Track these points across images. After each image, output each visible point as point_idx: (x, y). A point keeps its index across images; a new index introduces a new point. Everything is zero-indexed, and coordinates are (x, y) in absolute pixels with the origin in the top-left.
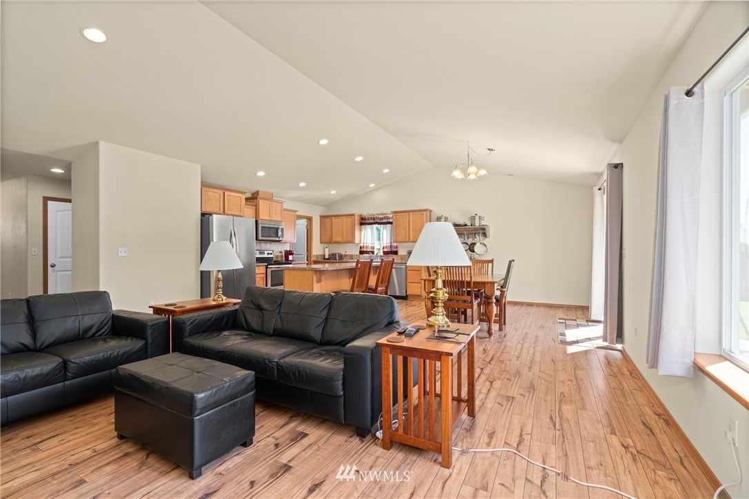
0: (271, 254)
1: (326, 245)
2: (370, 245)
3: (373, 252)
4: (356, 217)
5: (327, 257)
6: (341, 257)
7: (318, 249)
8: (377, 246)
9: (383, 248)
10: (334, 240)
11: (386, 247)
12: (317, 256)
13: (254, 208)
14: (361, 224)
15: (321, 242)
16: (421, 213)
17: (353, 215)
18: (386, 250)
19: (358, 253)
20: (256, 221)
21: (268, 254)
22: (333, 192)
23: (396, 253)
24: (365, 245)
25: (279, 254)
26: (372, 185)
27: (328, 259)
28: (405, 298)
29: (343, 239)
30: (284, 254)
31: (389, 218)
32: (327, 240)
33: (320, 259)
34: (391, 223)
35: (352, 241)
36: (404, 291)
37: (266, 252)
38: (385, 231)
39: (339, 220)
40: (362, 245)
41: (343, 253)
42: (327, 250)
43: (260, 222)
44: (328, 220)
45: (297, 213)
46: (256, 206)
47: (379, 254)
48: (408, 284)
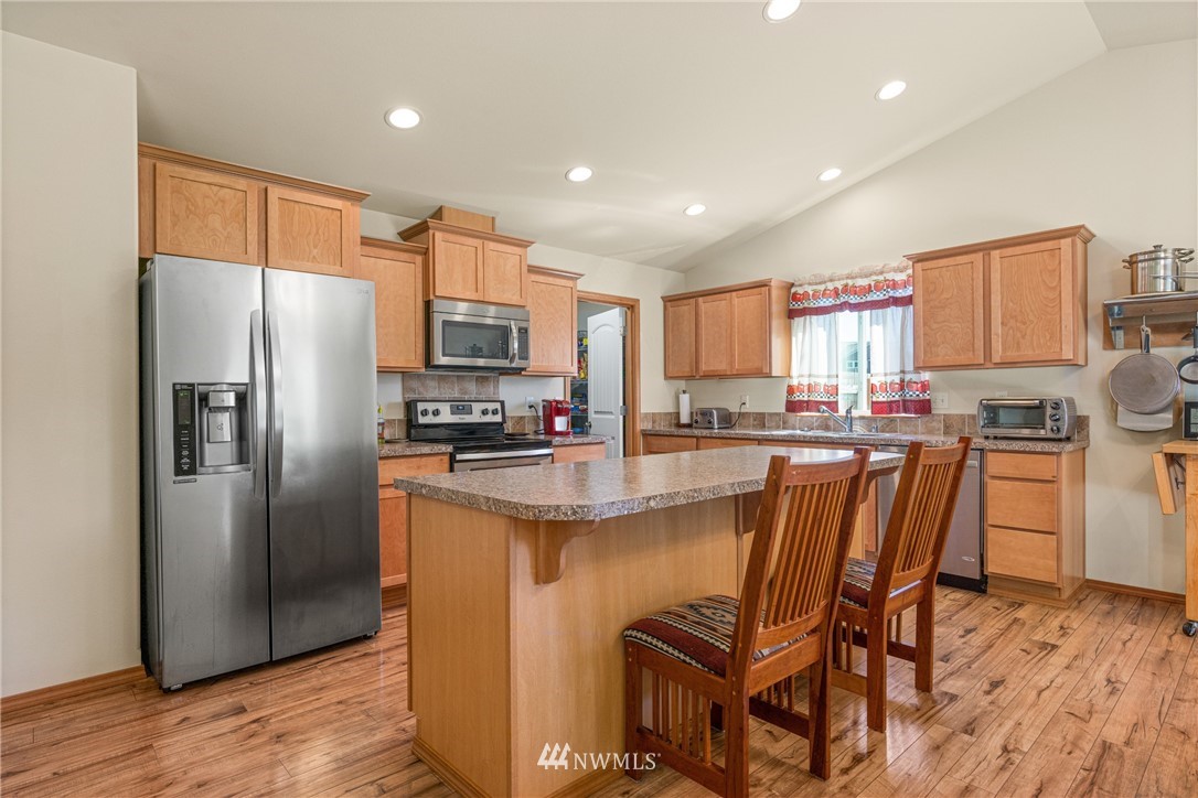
0: (495, 412)
1: (682, 384)
2: (823, 381)
3: (833, 406)
4: (775, 293)
5: (685, 419)
6: (727, 419)
7: (656, 396)
8: (846, 388)
9: (872, 389)
10: (704, 367)
11: (884, 388)
12: (654, 417)
13: (419, 259)
14: (791, 314)
15: (667, 377)
16: (1049, 245)
17: (764, 284)
18: (881, 397)
19: (782, 409)
20: (428, 305)
21: (485, 412)
22: (696, 210)
23: (924, 408)
24: (805, 382)
25: (527, 413)
26: (831, 174)
27: (689, 426)
28: (977, 586)
29: (731, 363)
30: (541, 413)
31: (894, 285)
32: (686, 368)
33: (662, 427)
34: (908, 301)
35: (763, 373)
36: (974, 560)
37: (477, 408)
38: (878, 329)
39: (720, 304)
40: (795, 382)
41: (734, 408)
42: (685, 399)
43: (438, 305)
44: (686, 309)
45: (582, 285)
46: (425, 253)
47: (855, 413)
48: (992, 534)
